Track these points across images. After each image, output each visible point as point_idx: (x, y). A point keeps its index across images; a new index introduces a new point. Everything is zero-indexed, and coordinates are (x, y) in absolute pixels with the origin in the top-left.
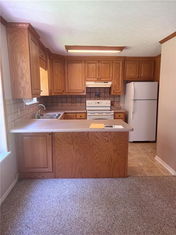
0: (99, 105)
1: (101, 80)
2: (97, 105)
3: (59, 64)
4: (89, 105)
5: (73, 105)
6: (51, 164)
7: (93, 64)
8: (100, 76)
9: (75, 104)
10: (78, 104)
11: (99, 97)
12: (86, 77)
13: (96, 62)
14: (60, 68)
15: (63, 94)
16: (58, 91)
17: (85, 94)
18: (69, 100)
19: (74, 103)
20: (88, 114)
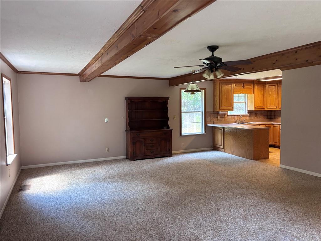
6: (223, 144)
15: (277, 109)
16: (271, 107)
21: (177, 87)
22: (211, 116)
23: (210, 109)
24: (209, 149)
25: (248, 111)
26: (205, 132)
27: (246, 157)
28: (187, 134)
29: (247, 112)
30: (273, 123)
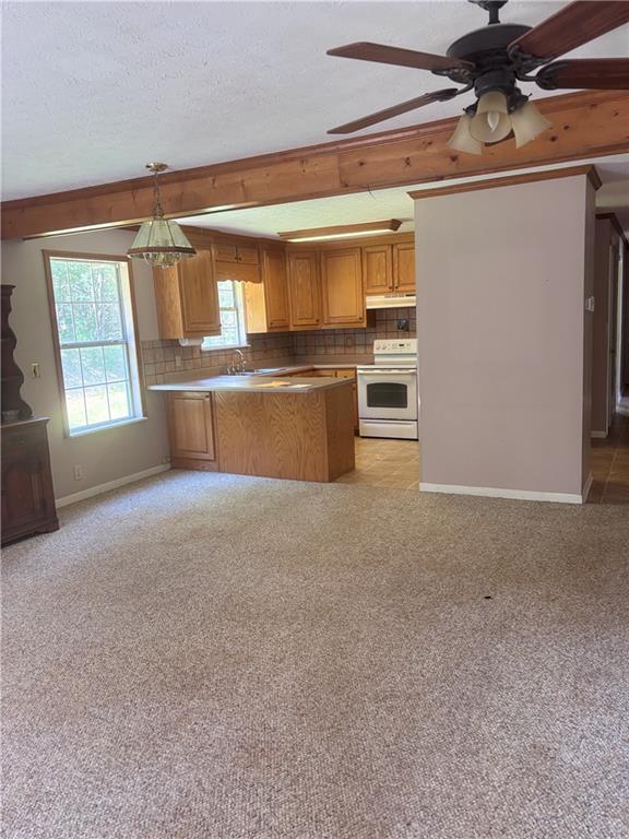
0: (404, 351)
1: (399, 289)
2: (398, 350)
3: (306, 261)
4: (381, 352)
5: (348, 351)
6: (211, 447)
7: (378, 255)
8: (396, 281)
9: (351, 350)
10: (360, 350)
11: (408, 330)
12: (365, 286)
13: (385, 248)
14: (308, 271)
15: (318, 327)
16: (304, 322)
17: (365, 325)
18: (341, 340)
19: (350, 347)
20: (359, 371)
21: (32, 248)
22: (158, 356)
23: (151, 335)
24: (161, 468)
25: (248, 335)
26: (144, 416)
27: (304, 476)
28: (83, 428)
29: (244, 338)
30: (316, 366)
